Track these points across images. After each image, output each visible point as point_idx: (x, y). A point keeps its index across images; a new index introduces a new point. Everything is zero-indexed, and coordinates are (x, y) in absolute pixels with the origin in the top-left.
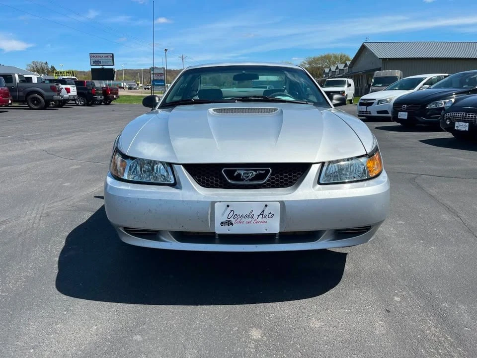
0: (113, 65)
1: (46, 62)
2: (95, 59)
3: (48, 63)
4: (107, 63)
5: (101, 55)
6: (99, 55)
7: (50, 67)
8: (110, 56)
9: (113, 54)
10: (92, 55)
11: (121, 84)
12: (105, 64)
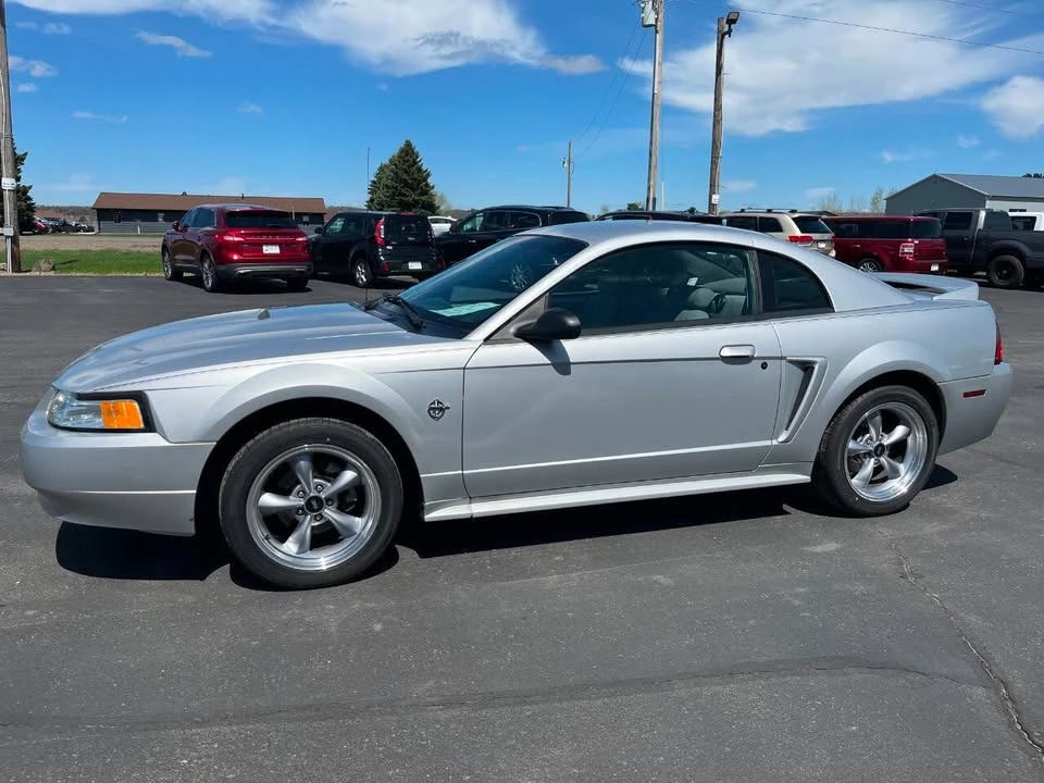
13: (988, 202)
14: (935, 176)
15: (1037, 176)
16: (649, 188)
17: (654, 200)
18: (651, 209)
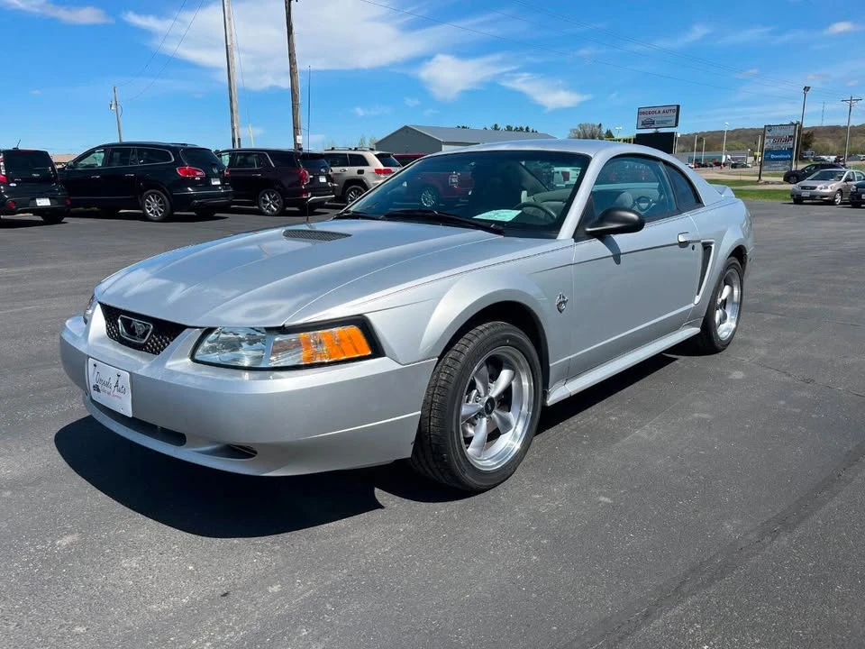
0: (676, 125)
1: (600, 125)
2: (646, 116)
3: (603, 126)
4: (664, 123)
5: (657, 111)
6: (653, 109)
7: (605, 132)
8: (673, 111)
9: (678, 107)
10: (642, 110)
11: (721, 158)
12: (663, 125)
13: (443, 147)
14: (406, 127)
15: (463, 127)
16: (233, 130)
17: (239, 139)
18: (237, 147)
